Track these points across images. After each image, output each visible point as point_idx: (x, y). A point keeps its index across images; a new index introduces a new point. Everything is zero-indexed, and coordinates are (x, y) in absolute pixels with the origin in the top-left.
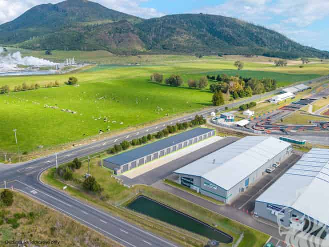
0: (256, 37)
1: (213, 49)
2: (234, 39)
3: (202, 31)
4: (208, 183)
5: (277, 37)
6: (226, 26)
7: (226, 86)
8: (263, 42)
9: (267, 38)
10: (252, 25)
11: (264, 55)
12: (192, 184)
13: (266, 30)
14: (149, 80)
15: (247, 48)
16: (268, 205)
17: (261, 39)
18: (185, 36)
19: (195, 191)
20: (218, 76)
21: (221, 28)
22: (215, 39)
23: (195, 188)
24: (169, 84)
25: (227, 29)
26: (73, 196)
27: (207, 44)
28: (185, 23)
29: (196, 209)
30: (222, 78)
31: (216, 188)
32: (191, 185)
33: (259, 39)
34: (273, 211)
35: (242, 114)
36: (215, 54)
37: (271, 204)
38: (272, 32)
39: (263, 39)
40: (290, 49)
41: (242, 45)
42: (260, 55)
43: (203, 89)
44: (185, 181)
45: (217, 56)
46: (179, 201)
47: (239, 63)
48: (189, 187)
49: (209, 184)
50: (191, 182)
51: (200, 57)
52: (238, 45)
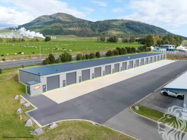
0: (151, 30)
2: (140, 31)
3: (124, 27)
5: (162, 30)
9: (157, 31)
17: (154, 31)
18: (115, 29)
21: (133, 26)
22: (130, 31)
24: (110, 42)
25: (136, 26)
33: (153, 31)
41: (144, 33)
52: (142, 33)
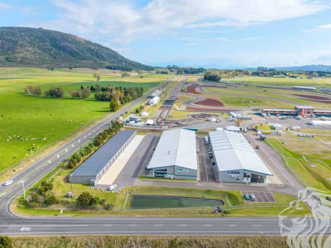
0: (96, 52)
1: (61, 62)
2: (78, 54)
3: (47, 46)
4: (181, 168)
5: (112, 54)
6: (68, 42)
7: (109, 95)
8: (102, 57)
9: (105, 54)
10: (91, 43)
11: (107, 68)
12: (166, 173)
13: (103, 47)
14: (24, 93)
15: (91, 62)
16: (228, 172)
17: (101, 55)
18: (30, 49)
19: (170, 179)
20: (92, 86)
21: (64, 43)
22: (61, 53)
23: (168, 176)
24: (50, 96)
25: (70, 45)
26: (75, 217)
27: (55, 58)
28: (26, 36)
29: (183, 190)
30: (96, 88)
31: (188, 171)
32: (165, 175)
33: (99, 55)
34: (232, 175)
35: (141, 115)
36: (65, 67)
37: (230, 171)
38: (107, 49)
39: (102, 54)
40: (124, 63)
41: (86, 60)
42: (104, 68)
43: (87, 99)
44: (158, 173)
45: (68, 69)
46: (166, 189)
47: (97, 75)
48: (164, 177)
49: (182, 170)
50: (165, 172)
51: (52, 69)
52: (83, 59)
